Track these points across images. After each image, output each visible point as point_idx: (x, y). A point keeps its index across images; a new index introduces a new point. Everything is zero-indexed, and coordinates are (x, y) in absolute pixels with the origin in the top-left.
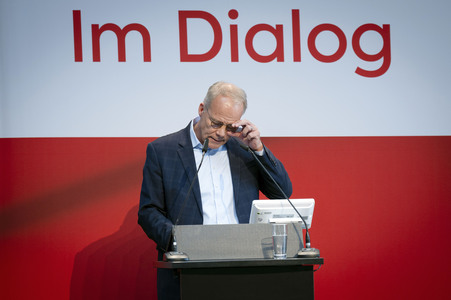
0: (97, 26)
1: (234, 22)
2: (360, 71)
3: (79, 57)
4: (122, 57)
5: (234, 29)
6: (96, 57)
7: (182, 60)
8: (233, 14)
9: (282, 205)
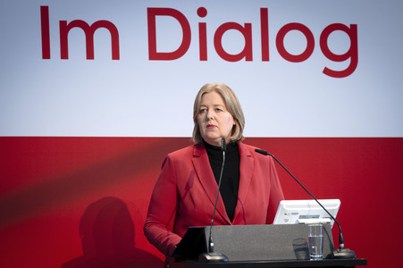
0: (65, 22)
1: (202, 20)
2: (327, 72)
3: (46, 55)
4: (90, 55)
5: (202, 27)
6: (64, 55)
7: (150, 59)
8: (202, 12)
9: (309, 206)
